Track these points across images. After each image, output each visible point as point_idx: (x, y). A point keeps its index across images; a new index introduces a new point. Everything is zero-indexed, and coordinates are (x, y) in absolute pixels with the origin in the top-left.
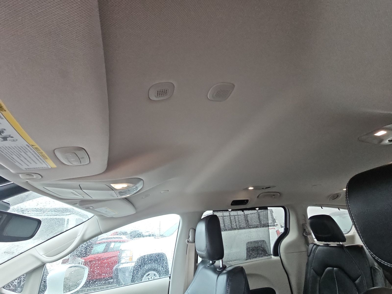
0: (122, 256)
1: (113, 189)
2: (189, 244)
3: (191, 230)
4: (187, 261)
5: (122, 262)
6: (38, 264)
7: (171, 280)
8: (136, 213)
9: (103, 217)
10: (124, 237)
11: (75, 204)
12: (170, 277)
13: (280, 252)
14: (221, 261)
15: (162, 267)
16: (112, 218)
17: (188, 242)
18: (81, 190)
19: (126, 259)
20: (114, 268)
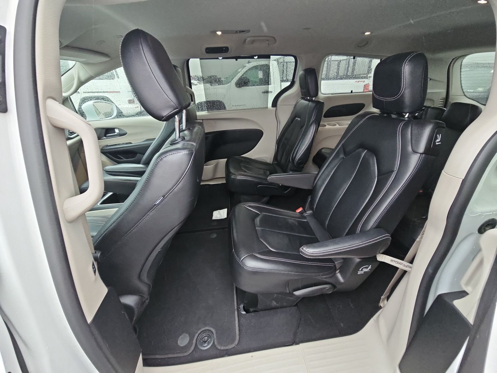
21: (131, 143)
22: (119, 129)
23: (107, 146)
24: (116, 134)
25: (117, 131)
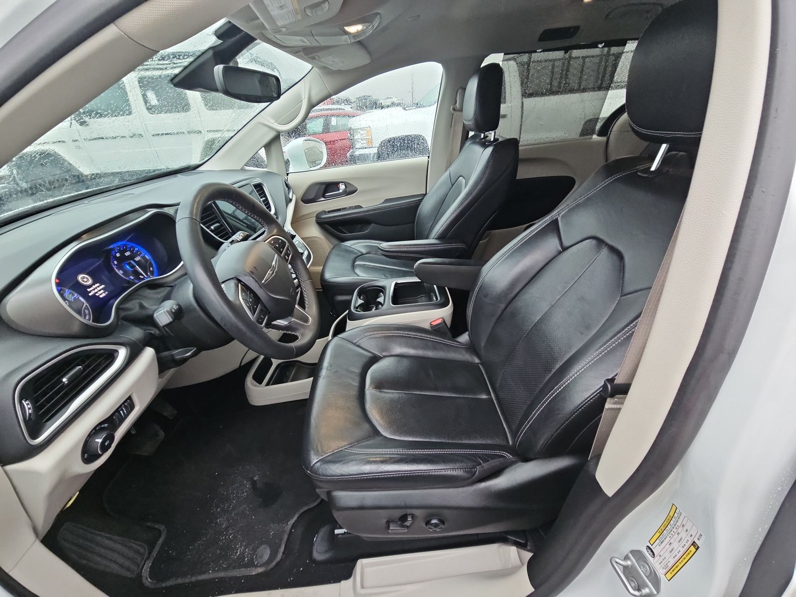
0: (355, 138)
1: (347, 33)
2: (456, 113)
3: (459, 91)
4: (451, 137)
5: (358, 146)
6: (272, 135)
7: (430, 160)
8: (370, 62)
9: (327, 71)
10: (348, 108)
11: (296, 53)
12: (429, 157)
13: (613, 130)
14: (492, 133)
15: (418, 144)
16: (340, 72)
17: (454, 109)
18: (312, 37)
19: (362, 142)
20: (348, 155)
21: (360, 207)
22: (346, 184)
23: (325, 212)
24: (341, 191)
25: (342, 187)
